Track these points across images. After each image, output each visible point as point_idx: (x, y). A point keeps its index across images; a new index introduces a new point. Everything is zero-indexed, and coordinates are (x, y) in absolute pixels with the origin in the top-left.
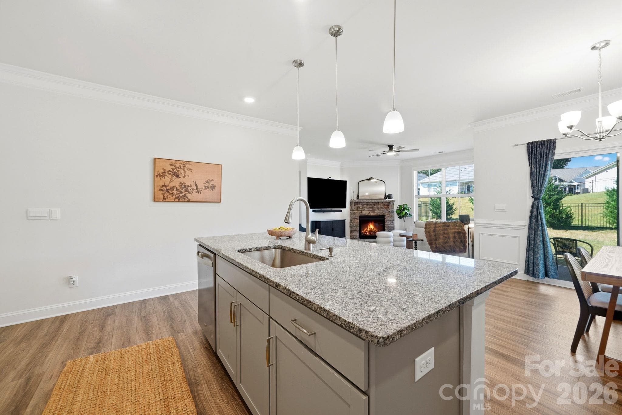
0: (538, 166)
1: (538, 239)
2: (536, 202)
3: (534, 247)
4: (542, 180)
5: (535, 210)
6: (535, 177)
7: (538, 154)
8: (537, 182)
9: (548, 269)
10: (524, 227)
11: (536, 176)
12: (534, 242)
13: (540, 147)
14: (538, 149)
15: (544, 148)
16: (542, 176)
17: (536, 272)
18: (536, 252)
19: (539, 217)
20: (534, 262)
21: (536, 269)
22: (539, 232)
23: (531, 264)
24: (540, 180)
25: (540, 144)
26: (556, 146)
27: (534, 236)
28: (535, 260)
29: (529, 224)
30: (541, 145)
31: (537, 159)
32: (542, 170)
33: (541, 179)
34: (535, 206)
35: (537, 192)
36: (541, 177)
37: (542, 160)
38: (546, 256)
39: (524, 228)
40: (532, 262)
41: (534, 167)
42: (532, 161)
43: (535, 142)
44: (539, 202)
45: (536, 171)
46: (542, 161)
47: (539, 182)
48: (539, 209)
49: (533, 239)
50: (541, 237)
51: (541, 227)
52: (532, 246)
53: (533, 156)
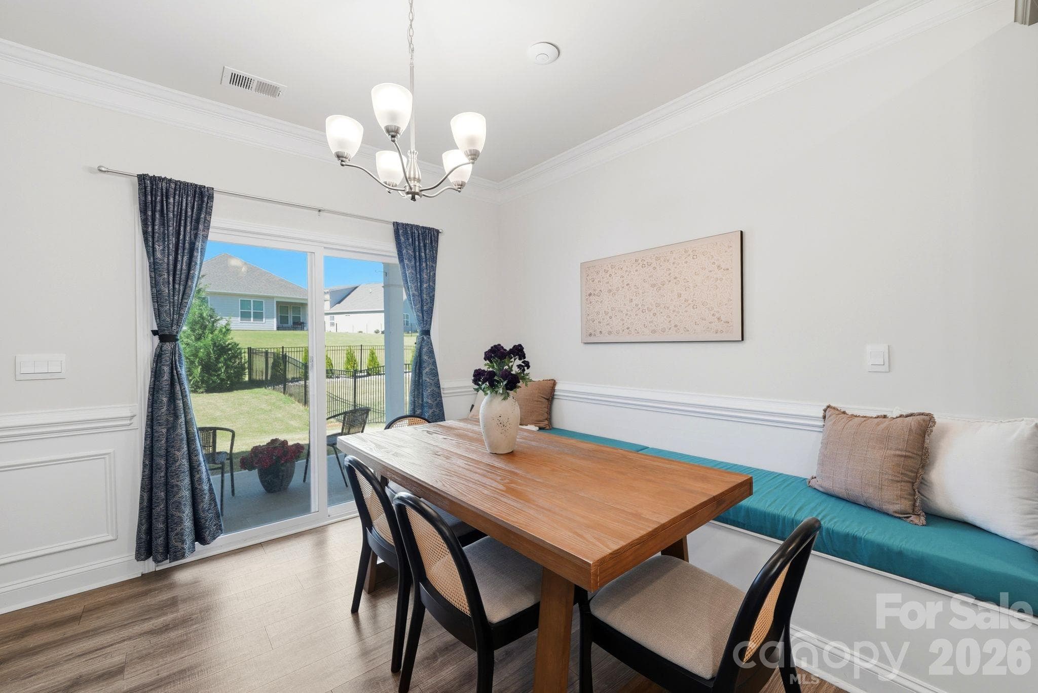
0: (171, 246)
1: (179, 450)
2: (168, 346)
3: (166, 474)
4: (182, 288)
5: (166, 369)
6: (166, 276)
7: (171, 215)
8: (169, 291)
9: (203, 521)
10: (128, 422)
11: (169, 275)
12: (167, 460)
13: (177, 197)
14: (171, 200)
15: (187, 204)
16: (183, 276)
17: (176, 544)
18: (173, 487)
19: (178, 388)
20: (168, 518)
21: (177, 534)
22: (179, 431)
23: (160, 526)
24: (177, 286)
25: (175, 190)
26: (212, 207)
27: (167, 441)
28: (172, 511)
29: (148, 412)
30: (178, 192)
31: (168, 226)
32: (182, 259)
33: (179, 284)
34: (167, 357)
35: (169, 320)
36: (180, 278)
37: (182, 233)
38: (197, 488)
39: (131, 424)
40: (162, 518)
41: (161, 248)
42: (153, 229)
43: (160, 179)
44: (175, 346)
45: (166, 260)
46: (181, 237)
47: (174, 292)
48: (176, 366)
49: (163, 452)
50: (185, 442)
51: (183, 416)
52: (162, 474)
53: (157, 216)
